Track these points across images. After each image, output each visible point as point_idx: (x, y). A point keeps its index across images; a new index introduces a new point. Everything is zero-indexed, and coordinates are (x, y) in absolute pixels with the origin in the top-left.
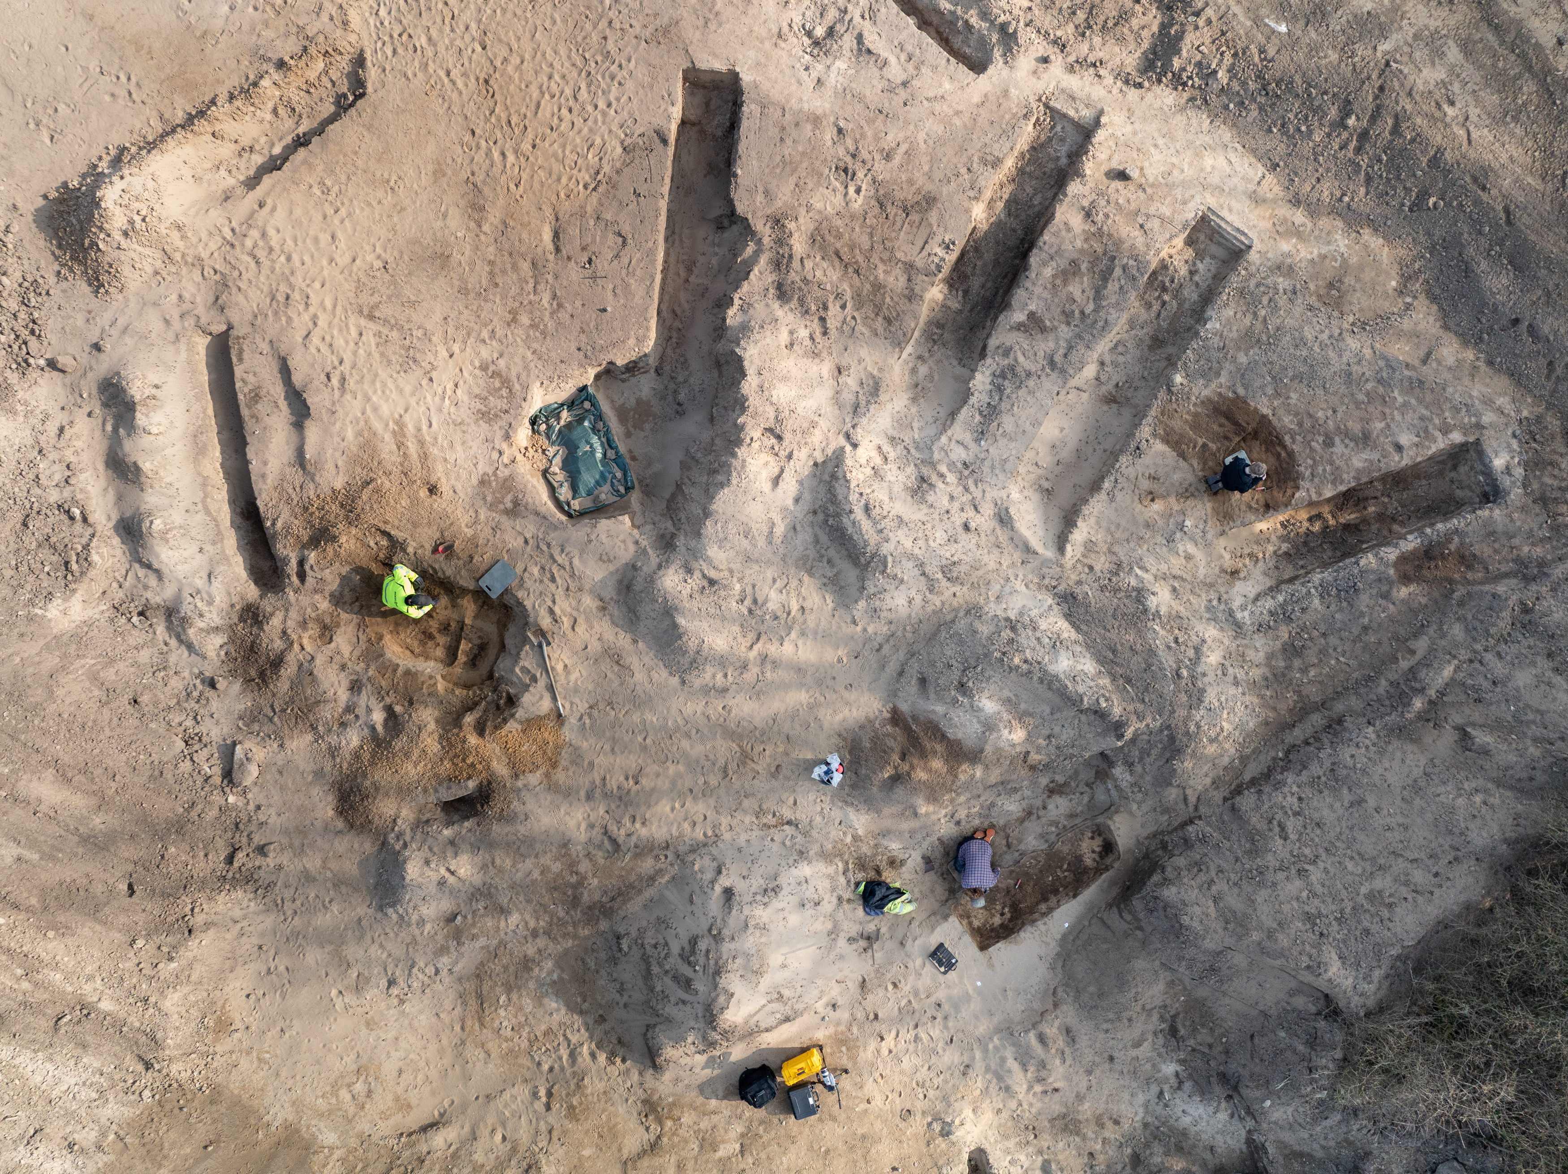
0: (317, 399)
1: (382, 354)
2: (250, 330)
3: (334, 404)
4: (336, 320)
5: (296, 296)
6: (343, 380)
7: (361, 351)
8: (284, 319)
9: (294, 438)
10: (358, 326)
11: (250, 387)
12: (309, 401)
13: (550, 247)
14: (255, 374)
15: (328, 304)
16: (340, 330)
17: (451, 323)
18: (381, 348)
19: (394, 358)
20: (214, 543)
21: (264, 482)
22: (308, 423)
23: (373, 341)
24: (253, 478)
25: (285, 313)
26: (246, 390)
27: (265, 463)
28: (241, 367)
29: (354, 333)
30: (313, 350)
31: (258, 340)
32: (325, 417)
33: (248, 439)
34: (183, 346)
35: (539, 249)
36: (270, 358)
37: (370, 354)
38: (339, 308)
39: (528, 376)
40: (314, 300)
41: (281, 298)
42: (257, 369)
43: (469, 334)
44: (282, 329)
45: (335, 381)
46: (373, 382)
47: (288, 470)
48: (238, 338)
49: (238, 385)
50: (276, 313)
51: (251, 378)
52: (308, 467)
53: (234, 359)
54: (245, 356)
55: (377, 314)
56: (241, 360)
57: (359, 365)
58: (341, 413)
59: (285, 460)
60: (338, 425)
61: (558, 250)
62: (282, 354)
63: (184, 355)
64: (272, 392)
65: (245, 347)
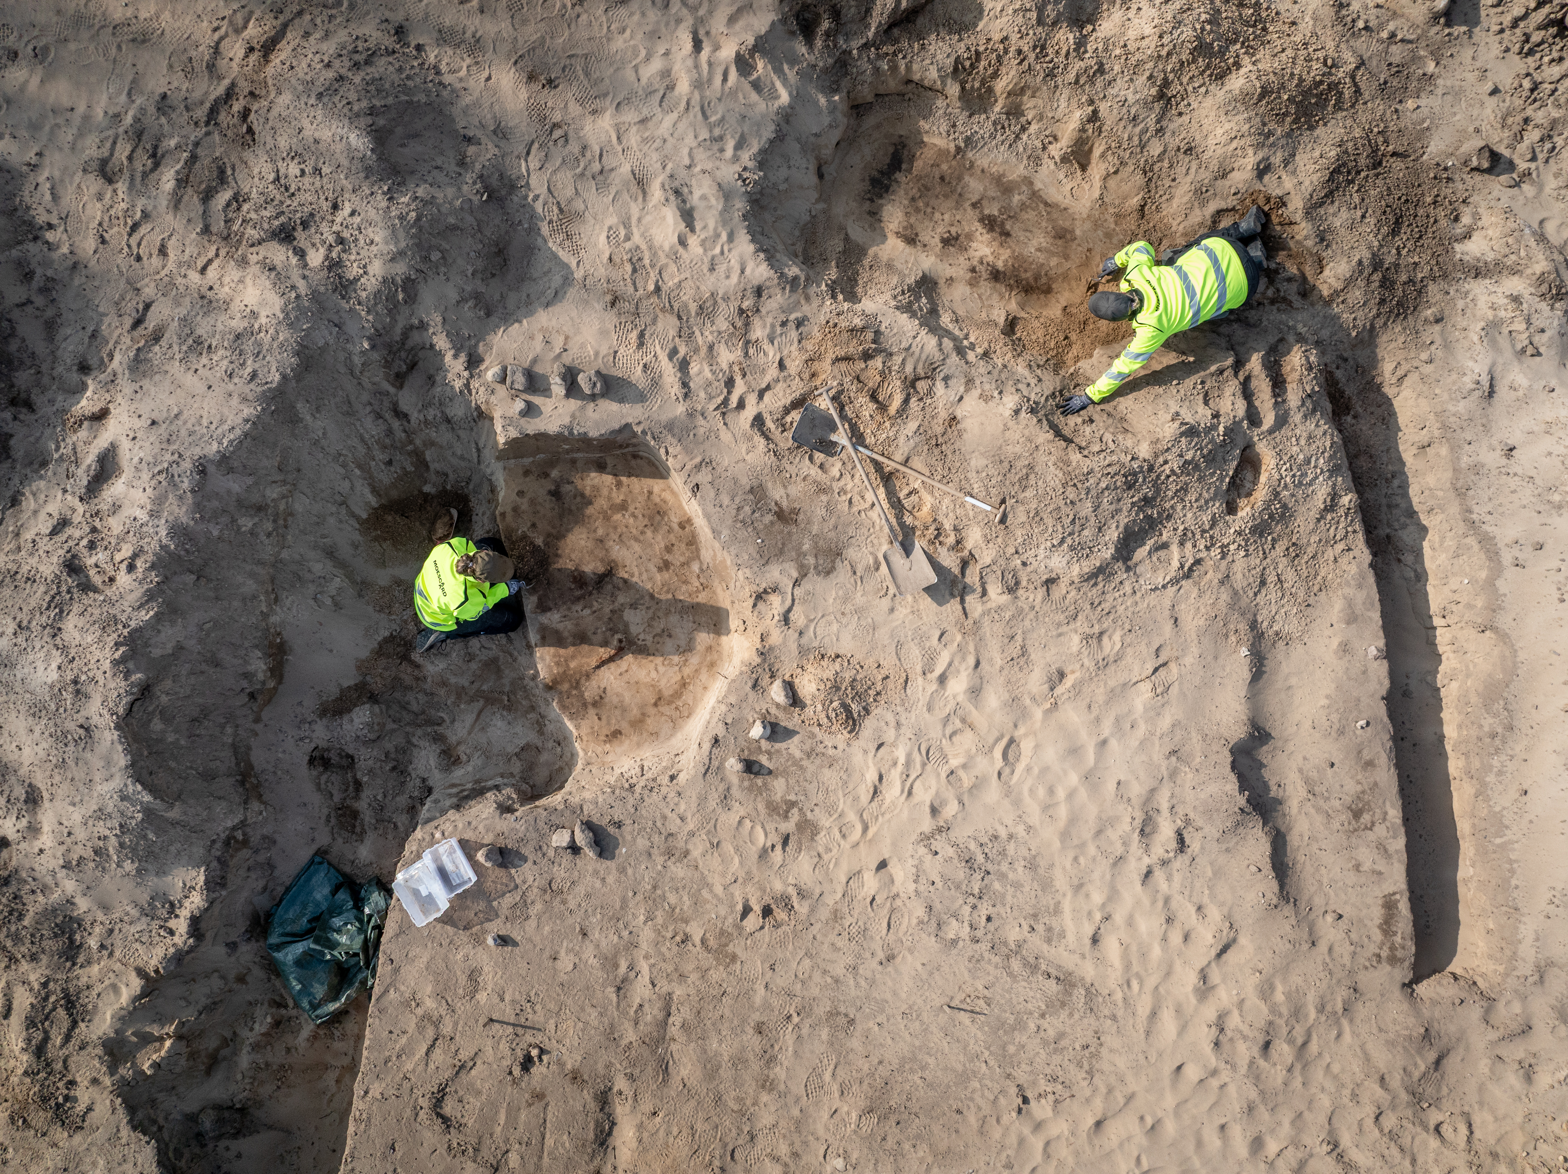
0: (1213, 788)
1: (1046, 885)
2: (1364, 979)
3: (1173, 774)
4: (1151, 982)
5: (1245, 1051)
6: (1146, 830)
7: (1098, 898)
8: (1279, 997)
9: (1273, 702)
10: (1100, 961)
11: (1371, 836)
12: (1231, 785)
13: (621, 1110)
14: (1357, 867)
15: (1168, 1024)
16: (1144, 955)
17: (877, 945)
18: (1047, 900)
19: (1020, 873)
20: (1476, 469)
21: (1350, 604)
22: (1238, 732)
23: (1067, 919)
24: (1376, 616)
25: (1274, 1010)
26: (1380, 830)
27: (1345, 648)
28: (1388, 887)
29: (1111, 946)
30: (1214, 914)
31: (1344, 951)
32: (1195, 744)
33: (1382, 710)
34: (1528, 952)
35: (647, 1106)
36: (1318, 901)
37: (1078, 888)
38: (1143, 1009)
39: (703, 800)
40: (1203, 1036)
41: (1283, 1051)
42: (1352, 878)
43: (836, 916)
44: (1285, 970)
45: (1166, 831)
46: (1073, 820)
47: (1292, 627)
48: (1393, 960)
49: (1399, 844)
50: (1297, 1013)
51: (1367, 856)
52: (1243, 627)
53: (1404, 907)
54: (1377, 914)
55: (1052, 986)
56: (1389, 905)
57: (1103, 867)
58: (1158, 752)
59: (1298, 651)
60: (1165, 722)
61: (604, 1099)
62: (1288, 910)
63: (1527, 930)
64: (1319, 819)
65: (1378, 936)
